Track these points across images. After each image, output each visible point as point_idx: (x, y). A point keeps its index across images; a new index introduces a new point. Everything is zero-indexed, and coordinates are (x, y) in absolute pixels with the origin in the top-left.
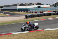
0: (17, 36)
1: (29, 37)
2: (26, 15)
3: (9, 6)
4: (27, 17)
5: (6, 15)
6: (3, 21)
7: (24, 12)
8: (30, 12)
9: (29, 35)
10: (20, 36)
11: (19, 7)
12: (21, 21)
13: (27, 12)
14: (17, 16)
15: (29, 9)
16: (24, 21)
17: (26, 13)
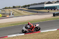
0: (45, 34)
1: (57, 35)
2: (54, 13)
3: (36, 4)
4: (54, 15)
5: (33, 14)
6: (31, 19)
7: (52, 10)
8: (58, 10)
9: (58, 33)
10: (49, 34)
11: (46, 5)
12: (49, 19)
13: (55, 10)
14: (44, 14)
15: (57, 6)
16: (52, 19)
17: (53, 11)
